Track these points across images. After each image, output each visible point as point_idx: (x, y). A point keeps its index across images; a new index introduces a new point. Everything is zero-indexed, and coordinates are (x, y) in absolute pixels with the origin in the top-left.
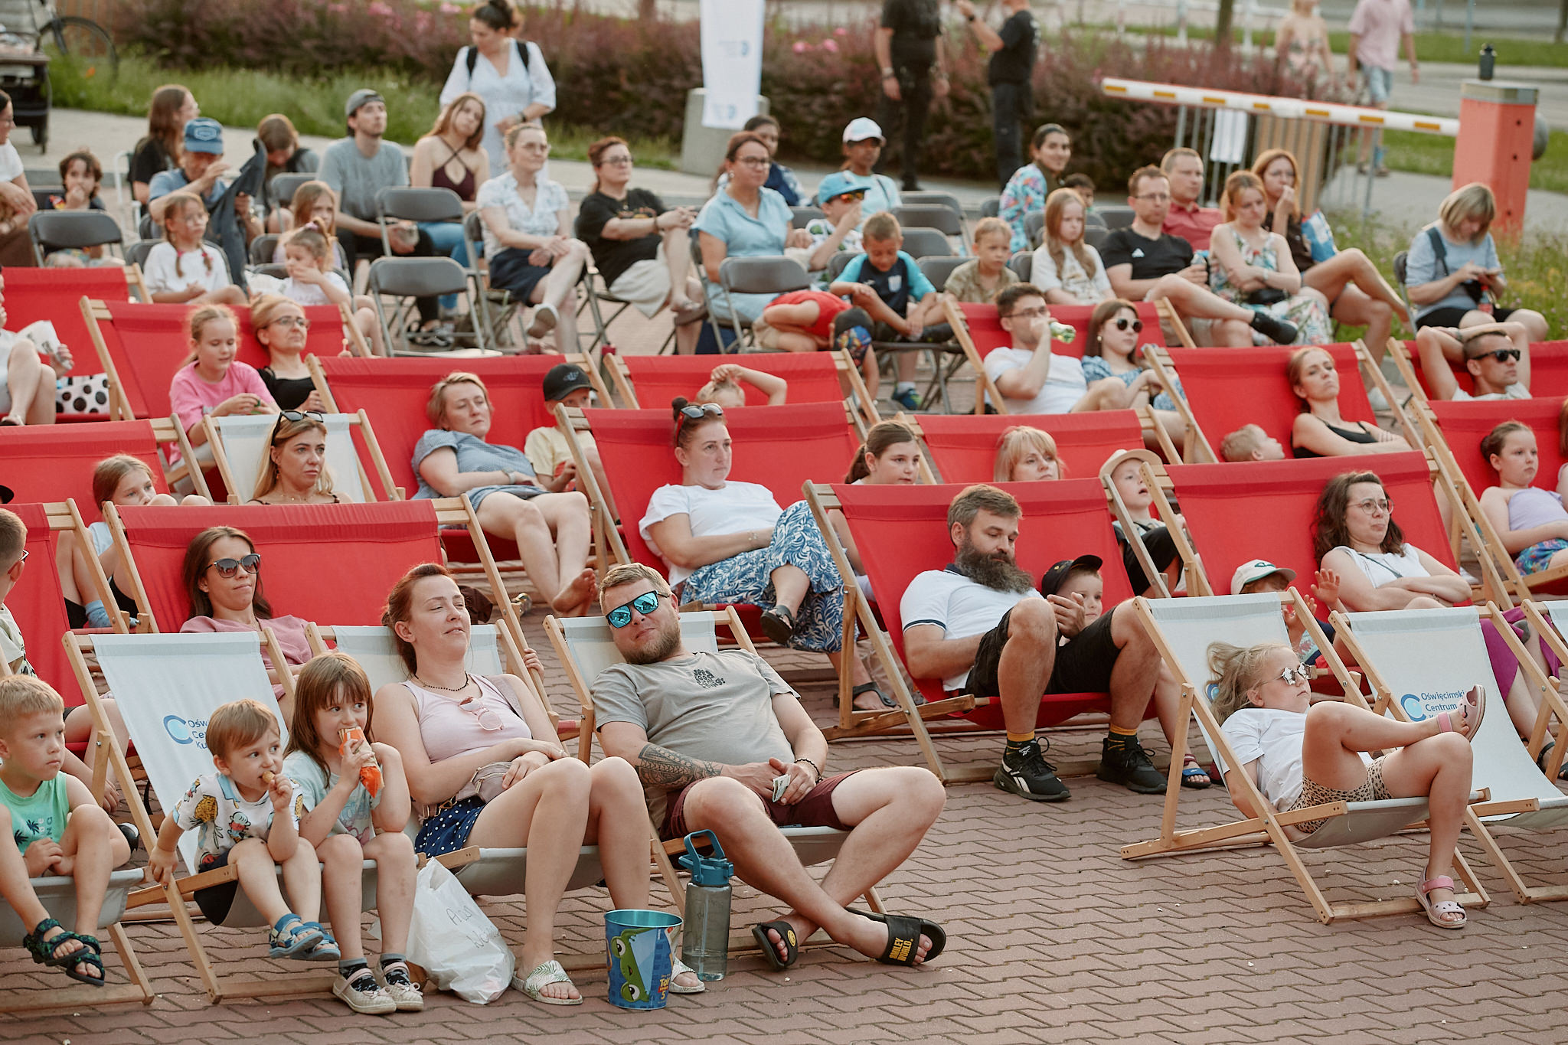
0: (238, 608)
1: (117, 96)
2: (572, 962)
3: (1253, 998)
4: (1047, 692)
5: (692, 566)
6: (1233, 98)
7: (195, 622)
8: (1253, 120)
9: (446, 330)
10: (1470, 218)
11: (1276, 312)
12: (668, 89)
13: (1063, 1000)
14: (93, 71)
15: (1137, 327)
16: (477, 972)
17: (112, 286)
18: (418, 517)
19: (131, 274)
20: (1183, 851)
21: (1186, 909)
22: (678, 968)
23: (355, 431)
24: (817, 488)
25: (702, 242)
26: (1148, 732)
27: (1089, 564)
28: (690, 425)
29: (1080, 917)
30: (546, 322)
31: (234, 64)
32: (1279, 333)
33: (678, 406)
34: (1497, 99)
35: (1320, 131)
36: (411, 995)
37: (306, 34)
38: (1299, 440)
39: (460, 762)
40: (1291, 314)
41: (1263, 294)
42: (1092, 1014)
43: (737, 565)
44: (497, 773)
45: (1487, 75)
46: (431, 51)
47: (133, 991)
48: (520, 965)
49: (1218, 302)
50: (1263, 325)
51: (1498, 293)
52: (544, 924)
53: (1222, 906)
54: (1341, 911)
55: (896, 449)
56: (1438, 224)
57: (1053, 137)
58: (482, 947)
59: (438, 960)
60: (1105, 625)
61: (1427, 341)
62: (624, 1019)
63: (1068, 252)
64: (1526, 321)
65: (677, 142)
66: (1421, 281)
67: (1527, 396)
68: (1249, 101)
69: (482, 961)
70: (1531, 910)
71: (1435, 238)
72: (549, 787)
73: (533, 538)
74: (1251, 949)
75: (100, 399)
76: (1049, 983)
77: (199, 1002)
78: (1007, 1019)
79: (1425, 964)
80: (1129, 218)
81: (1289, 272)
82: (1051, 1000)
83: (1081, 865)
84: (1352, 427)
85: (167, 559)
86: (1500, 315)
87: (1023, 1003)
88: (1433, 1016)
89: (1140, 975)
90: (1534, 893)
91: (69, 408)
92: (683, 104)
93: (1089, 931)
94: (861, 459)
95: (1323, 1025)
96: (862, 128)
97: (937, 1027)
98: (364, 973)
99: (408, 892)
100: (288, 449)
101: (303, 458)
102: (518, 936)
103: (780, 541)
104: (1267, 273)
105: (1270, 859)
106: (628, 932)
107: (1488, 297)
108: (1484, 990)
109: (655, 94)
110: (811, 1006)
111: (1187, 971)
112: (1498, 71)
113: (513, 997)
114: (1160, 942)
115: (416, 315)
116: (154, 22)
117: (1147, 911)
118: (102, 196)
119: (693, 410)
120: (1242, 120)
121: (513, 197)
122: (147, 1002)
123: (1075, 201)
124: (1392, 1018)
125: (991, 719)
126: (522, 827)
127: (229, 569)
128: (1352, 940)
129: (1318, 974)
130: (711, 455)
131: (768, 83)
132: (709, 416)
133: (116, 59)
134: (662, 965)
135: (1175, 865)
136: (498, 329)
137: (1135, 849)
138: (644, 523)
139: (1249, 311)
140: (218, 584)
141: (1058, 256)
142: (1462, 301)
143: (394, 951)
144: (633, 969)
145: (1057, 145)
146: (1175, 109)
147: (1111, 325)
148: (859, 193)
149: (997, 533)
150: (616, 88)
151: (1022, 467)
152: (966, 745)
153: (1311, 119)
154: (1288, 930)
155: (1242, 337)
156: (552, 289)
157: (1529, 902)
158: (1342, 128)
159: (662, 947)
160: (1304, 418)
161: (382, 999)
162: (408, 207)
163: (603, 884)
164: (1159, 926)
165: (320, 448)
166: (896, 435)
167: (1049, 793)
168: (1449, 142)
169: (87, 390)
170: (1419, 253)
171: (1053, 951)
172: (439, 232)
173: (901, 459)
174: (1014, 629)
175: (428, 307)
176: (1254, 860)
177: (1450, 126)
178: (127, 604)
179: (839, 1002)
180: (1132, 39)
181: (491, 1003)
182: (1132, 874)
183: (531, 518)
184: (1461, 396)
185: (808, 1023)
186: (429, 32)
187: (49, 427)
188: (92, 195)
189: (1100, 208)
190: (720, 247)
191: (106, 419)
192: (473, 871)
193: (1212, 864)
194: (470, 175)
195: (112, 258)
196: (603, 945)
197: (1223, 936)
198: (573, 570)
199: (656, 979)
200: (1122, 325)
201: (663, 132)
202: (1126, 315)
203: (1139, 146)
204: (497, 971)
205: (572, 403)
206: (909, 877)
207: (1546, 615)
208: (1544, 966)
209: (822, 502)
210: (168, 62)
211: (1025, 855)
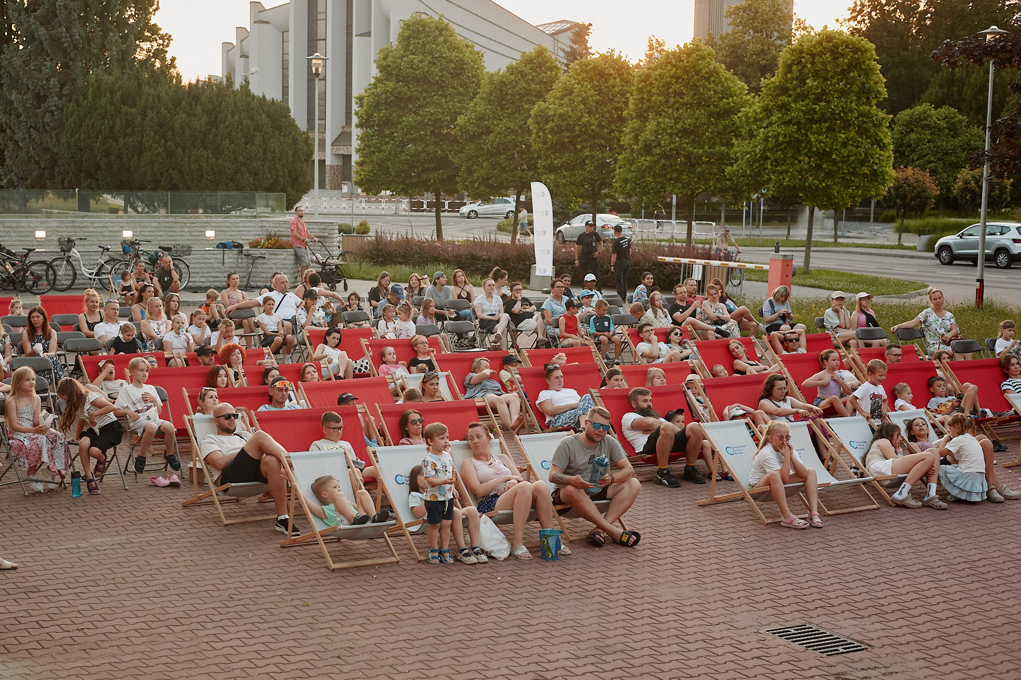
0: (417, 435)
1: (362, 274)
2: (529, 545)
3: (746, 551)
4: (672, 452)
5: (553, 415)
6: (698, 261)
7: (404, 440)
8: (704, 267)
9: (466, 342)
10: (782, 296)
11: (723, 327)
12: (524, 265)
13: (685, 553)
14: (354, 267)
15: (681, 335)
16: (500, 550)
17: (368, 334)
18: (470, 405)
19: (373, 330)
20: (718, 502)
21: (721, 521)
22: (563, 547)
23: (447, 377)
24: (593, 391)
25: (545, 312)
26: (699, 463)
27: (680, 412)
28: (551, 371)
29: (687, 525)
30: (498, 338)
31: (395, 264)
32: (724, 334)
33: (546, 366)
34: (781, 258)
35: (725, 269)
36: (484, 558)
37: (415, 253)
38: (736, 367)
39: (490, 483)
40: (728, 328)
41: (720, 322)
42: (695, 558)
43: (567, 414)
44: (502, 487)
45: (777, 251)
46: (453, 256)
47: (393, 559)
48: (513, 547)
49: (704, 325)
50: (718, 331)
51: (791, 319)
52: (520, 534)
53: (731, 520)
54: (770, 521)
55: (615, 377)
56: (772, 298)
57: (648, 276)
58: (501, 542)
59: (487, 547)
60: (684, 431)
61: (773, 336)
62: (547, 564)
63: (659, 310)
64: (800, 328)
65: (528, 281)
66: (768, 315)
67: (805, 352)
68: (703, 262)
69: (501, 547)
70: (830, 518)
71: (771, 302)
72: (519, 491)
73: (502, 408)
74: (743, 534)
75: (366, 368)
76: (680, 548)
77: (413, 562)
78: (668, 560)
79: (799, 537)
80: (675, 299)
81: (727, 315)
82: (681, 553)
83: (685, 508)
84: (752, 362)
85: (394, 420)
86: (792, 326)
87: (673, 555)
88: (804, 555)
89: (709, 544)
90: (830, 512)
91: (357, 371)
92: (530, 269)
93: (690, 530)
94: (604, 379)
95: (769, 559)
96: (590, 277)
97: (646, 564)
98: (466, 551)
99: (477, 526)
100: (427, 384)
101: (432, 387)
102: (511, 537)
103: (581, 407)
104: (720, 315)
105: (745, 504)
106: (547, 537)
107: (788, 320)
108: (819, 545)
109: (520, 266)
110: (606, 558)
111: (724, 542)
112: (781, 249)
113: (512, 558)
114: (714, 533)
115: (456, 337)
116: (371, 252)
117: (707, 523)
118: (361, 304)
119: (551, 367)
120: (701, 267)
121: (485, 301)
122: (398, 562)
123: (657, 294)
124: (791, 556)
125: (654, 461)
126: (511, 504)
127: (414, 422)
128: (775, 530)
129: (766, 542)
130: (557, 380)
131: (555, 262)
132: (556, 368)
133: (361, 264)
134: (558, 546)
135: (714, 507)
136: (483, 341)
137: (701, 502)
138: (537, 402)
139: (714, 328)
140: (412, 428)
141: (655, 312)
142: (781, 322)
143: (475, 544)
144: (549, 548)
145: (649, 278)
146: (680, 265)
147: (673, 334)
148: (592, 296)
149: (646, 401)
150: (509, 265)
151: (655, 379)
152: (642, 469)
153: (722, 266)
154: (754, 528)
155: (712, 336)
156: (500, 328)
157: (829, 515)
158: (732, 268)
159: (558, 541)
160: (737, 361)
161: (473, 559)
162: (453, 305)
163: (537, 520)
164: (712, 528)
165: (438, 384)
166: (616, 373)
167: (674, 484)
168: (767, 271)
169: (362, 366)
170: (766, 307)
171: (680, 537)
172: (463, 312)
173: (617, 380)
174: (662, 432)
175: (461, 335)
176: (739, 504)
177: (766, 267)
178: (383, 434)
179: (614, 556)
180: (663, 243)
181: (505, 560)
182: (701, 510)
183: (501, 401)
184: (785, 353)
185: (606, 564)
186: (452, 251)
187: (351, 380)
188: (358, 305)
189: (664, 296)
190: (550, 314)
191: (368, 375)
192: (496, 518)
193: (726, 506)
194: (468, 294)
195: (366, 325)
196: (539, 539)
197: (733, 530)
198: (515, 417)
199: (556, 551)
200: (676, 334)
201: (523, 278)
202: (677, 331)
203: (668, 276)
204: (506, 550)
205: (512, 366)
206: (631, 514)
207: (828, 423)
208: (837, 537)
209: (594, 395)
210: (376, 264)
211: (666, 505)
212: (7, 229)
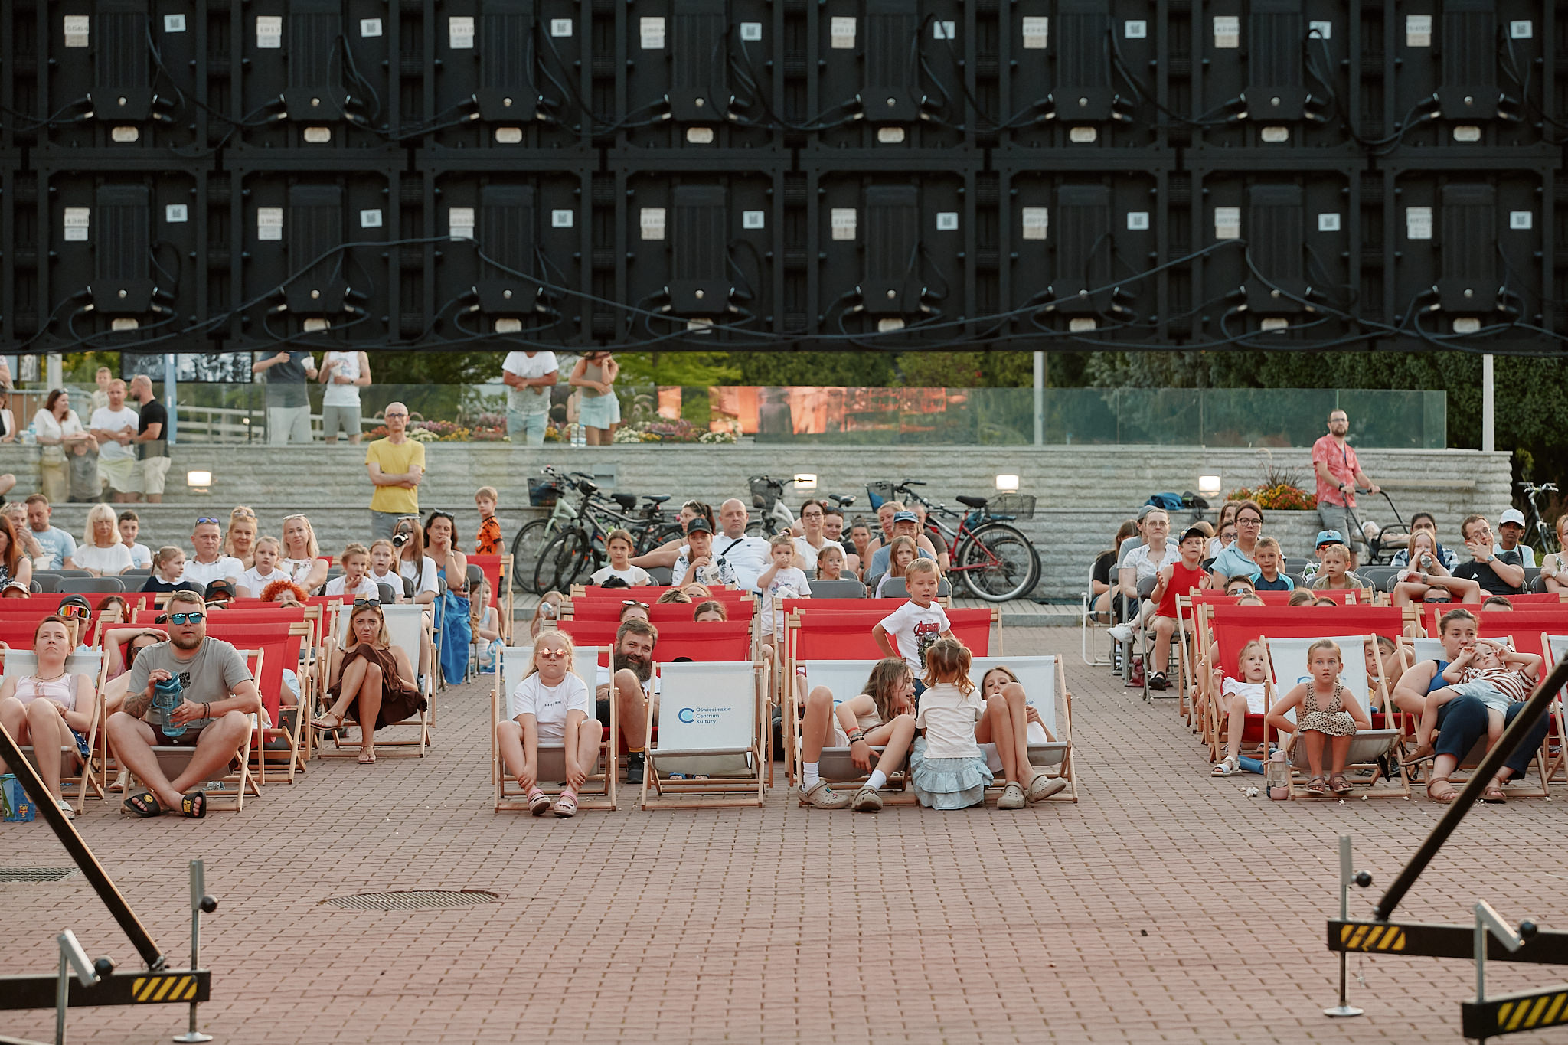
212: (729, 470)
